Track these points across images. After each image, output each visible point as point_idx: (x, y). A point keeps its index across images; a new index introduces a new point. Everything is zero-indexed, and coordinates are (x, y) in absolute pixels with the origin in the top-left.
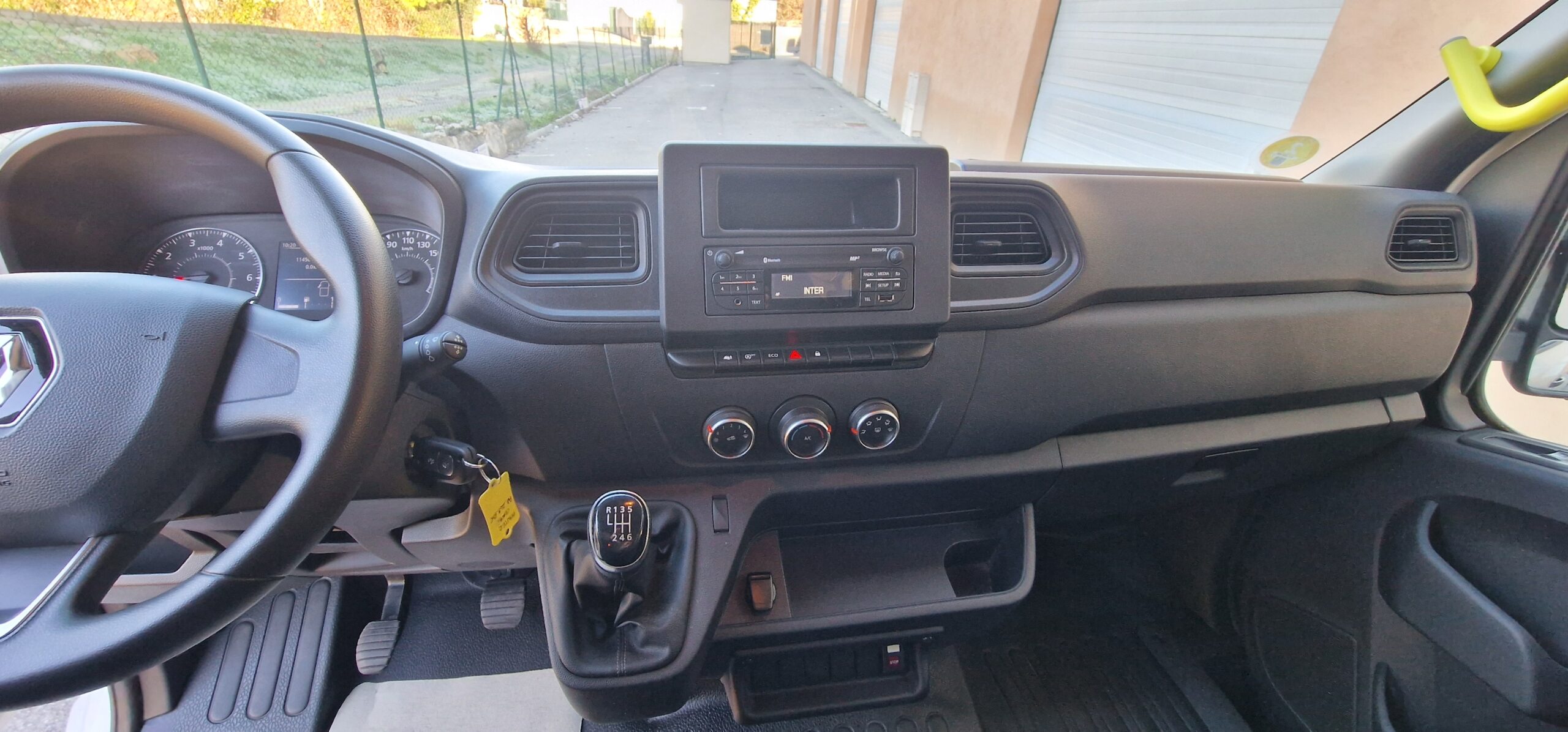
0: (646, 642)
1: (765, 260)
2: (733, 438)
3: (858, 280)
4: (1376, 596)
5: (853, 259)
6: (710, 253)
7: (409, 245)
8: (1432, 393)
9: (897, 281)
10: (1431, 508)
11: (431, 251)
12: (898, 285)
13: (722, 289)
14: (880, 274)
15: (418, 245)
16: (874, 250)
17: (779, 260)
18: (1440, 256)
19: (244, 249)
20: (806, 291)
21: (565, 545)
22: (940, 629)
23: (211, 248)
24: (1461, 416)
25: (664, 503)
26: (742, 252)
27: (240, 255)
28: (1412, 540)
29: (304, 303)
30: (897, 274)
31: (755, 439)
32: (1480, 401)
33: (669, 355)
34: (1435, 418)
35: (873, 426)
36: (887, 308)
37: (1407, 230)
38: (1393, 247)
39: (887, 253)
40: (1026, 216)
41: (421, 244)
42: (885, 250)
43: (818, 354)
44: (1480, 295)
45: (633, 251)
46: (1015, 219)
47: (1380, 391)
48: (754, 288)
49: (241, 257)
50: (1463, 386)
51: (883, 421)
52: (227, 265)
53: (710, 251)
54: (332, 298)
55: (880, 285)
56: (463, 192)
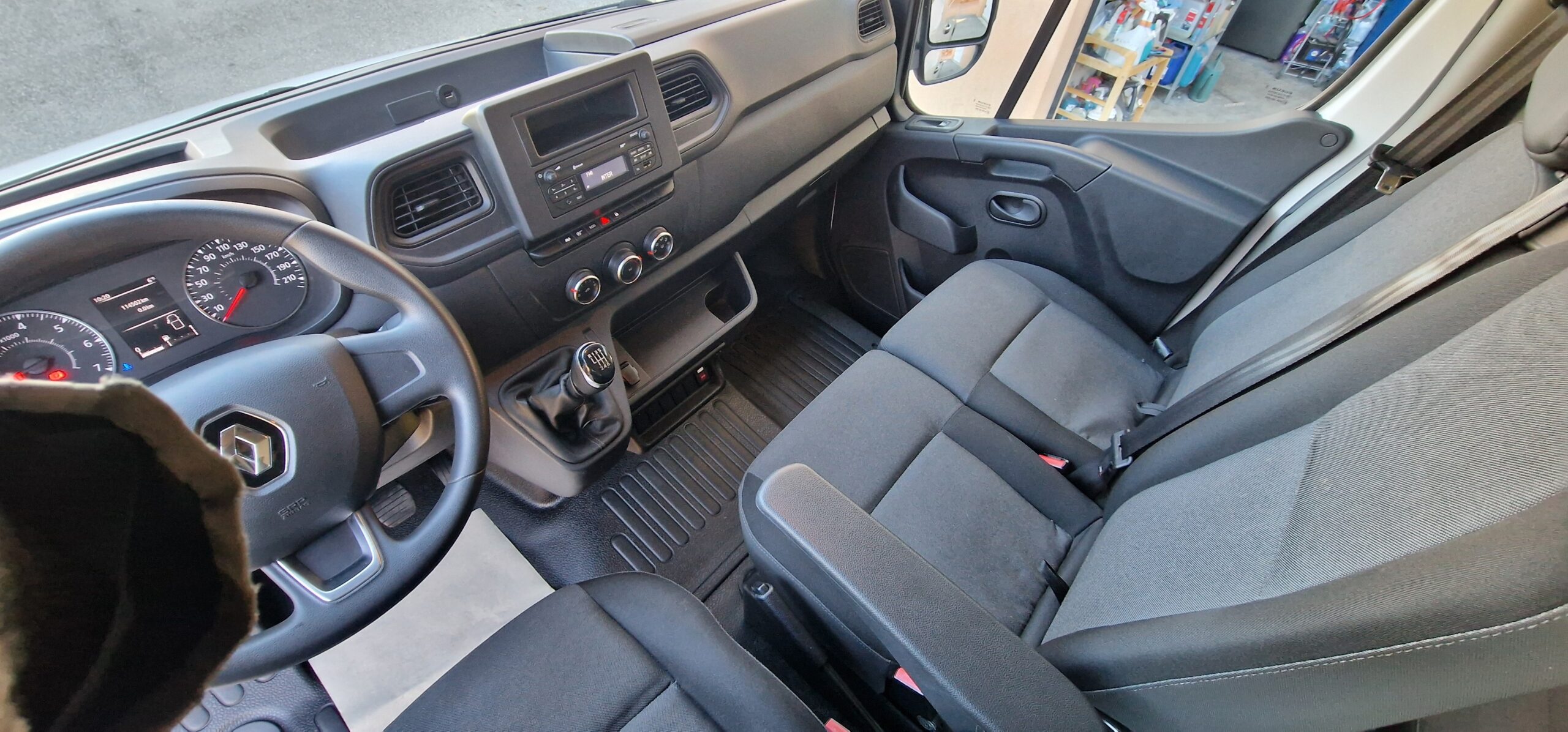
0: (603, 427)
1: (574, 167)
2: (588, 289)
3: (628, 160)
4: (890, 224)
5: (622, 146)
6: (540, 176)
7: (227, 252)
8: (890, 106)
9: (649, 151)
10: (902, 168)
11: (252, 249)
12: (650, 153)
13: (557, 197)
14: (639, 150)
15: (235, 248)
16: (631, 135)
17: (582, 164)
18: (877, 27)
19: (59, 322)
20: (603, 178)
21: (526, 403)
22: (723, 344)
23: (16, 335)
24: (904, 113)
25: (558, 351)
26: (559, 168)
27: (57, 329)
28: (899, 190)
29: (166, 342)
30: (648, 146)
31: (601, 283)
32: (909, 100)
33: (531, 254)
34: (895, 118)
35: (660, 245)
36: (649, 170)
37: (863, 14)
38: (860, 28)
39: (638, 135)
40: (693, 76)
41: (237, 246)
42: (636, 133)
43: (617, 214)
44: (898, 42)
45: (474, 191)
46: (686, 79)
47: (870, 115)
48: (575, 189)
49: (59, 330)
50: (901, 94)
51: (664, 239)
52: (52, 342)
53: (540, 175)
54: (190, 326)
55: (641, 157)
56: (314, 193)
